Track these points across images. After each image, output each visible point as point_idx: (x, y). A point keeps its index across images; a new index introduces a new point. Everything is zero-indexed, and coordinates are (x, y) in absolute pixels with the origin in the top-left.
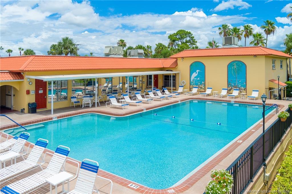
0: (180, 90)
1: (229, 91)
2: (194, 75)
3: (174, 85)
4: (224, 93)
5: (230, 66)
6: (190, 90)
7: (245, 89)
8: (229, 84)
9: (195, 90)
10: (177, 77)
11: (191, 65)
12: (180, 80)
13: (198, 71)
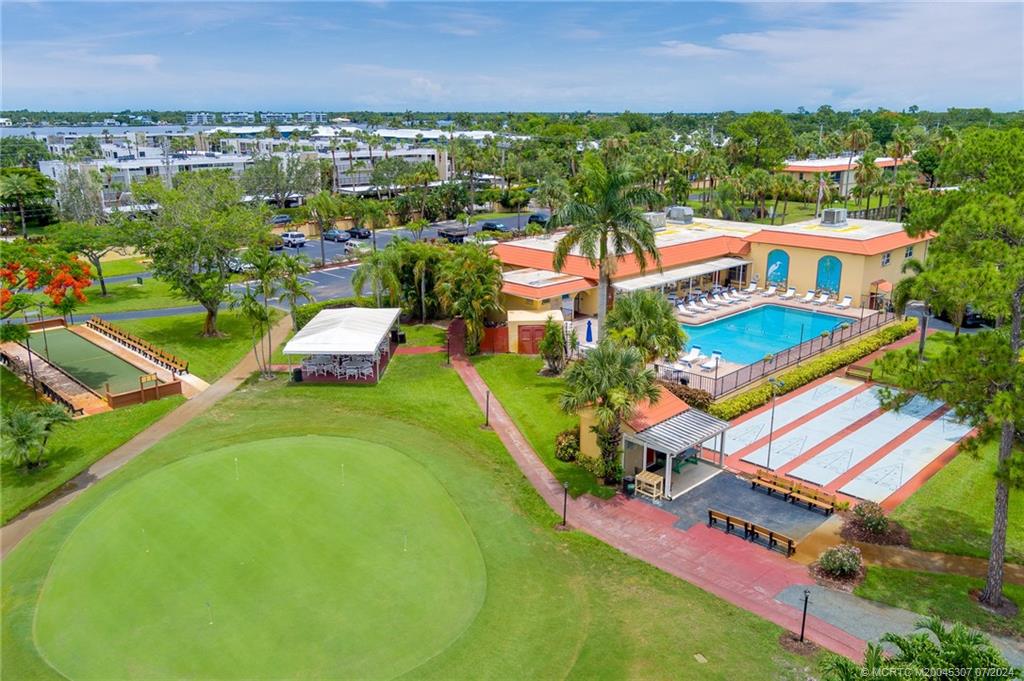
0: (752, 287)
1: (817, 295)
2: (774, 268)
3: (744, 279)
4: (810, 296)
5: (822, 260)
6: (766, 288)
7: (837, 294)
8: (818, 285)
9: (772, 290)
10: (748, 267)
11: (770, 253)
12: (752, 273)
13: (779, 263)
